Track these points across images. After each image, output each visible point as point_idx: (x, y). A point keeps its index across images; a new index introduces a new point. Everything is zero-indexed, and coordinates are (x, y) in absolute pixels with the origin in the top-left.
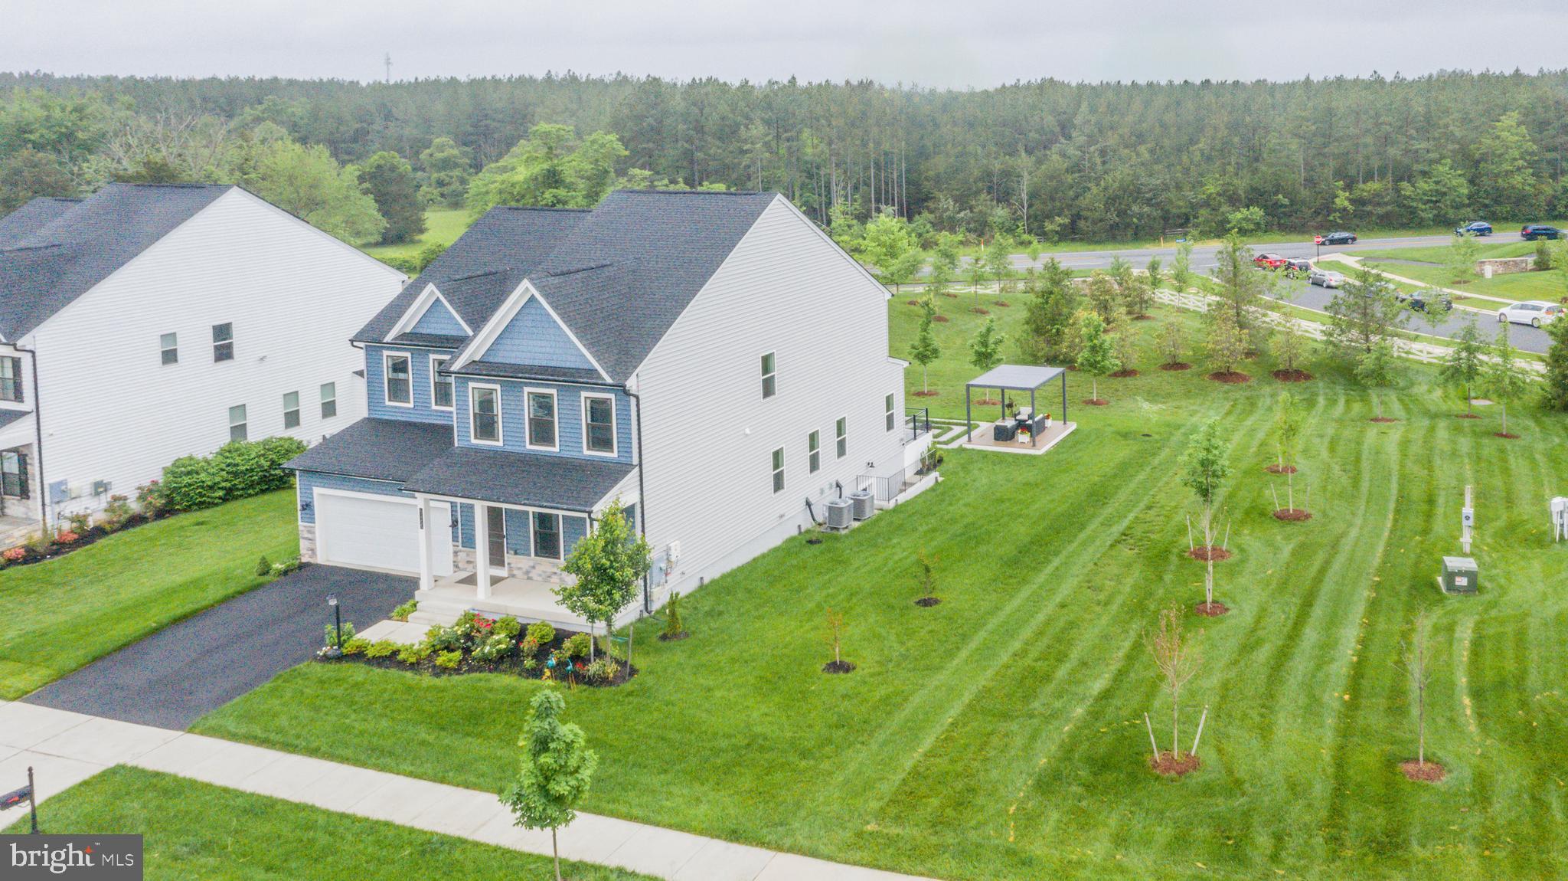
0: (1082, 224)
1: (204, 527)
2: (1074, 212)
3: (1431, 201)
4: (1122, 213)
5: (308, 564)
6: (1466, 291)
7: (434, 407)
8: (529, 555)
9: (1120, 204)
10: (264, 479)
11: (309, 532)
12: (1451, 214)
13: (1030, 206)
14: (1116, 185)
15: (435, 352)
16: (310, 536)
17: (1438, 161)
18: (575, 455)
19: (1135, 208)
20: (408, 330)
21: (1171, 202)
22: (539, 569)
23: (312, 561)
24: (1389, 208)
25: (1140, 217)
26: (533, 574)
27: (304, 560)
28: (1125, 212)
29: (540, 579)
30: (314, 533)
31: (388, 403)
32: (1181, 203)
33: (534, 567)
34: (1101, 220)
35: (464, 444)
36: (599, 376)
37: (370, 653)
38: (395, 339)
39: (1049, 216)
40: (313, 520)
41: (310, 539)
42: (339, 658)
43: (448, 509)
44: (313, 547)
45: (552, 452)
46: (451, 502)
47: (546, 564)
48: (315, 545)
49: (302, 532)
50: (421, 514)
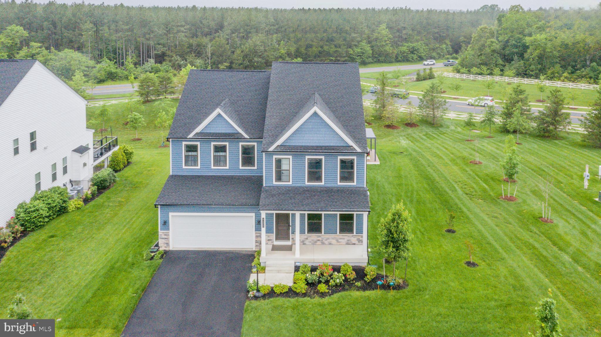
0: (234, 66)
2: (230, 60)
3: (360, 56)
4: (250, 61)
6: (399, 89)
7: (213, 167)
8: (305, 233)
9: (249, 57)
10: (59, 210)
11: (165, 235)
12: (367, 61)
13: (211, 59)
14: (248, 50)
15: (214, 141)
16: (166, 237)
17: (361, 41)
19: (256, 59)
21: (268, 56)
22: (310, 239)
23: (167, 249)
24: (346, 58)
25: (257, 62)
26: (307, 242)
27: (163, 249)
28: (251, 60)
29: (310, 244)
30: (169, 235)
31: (184, 167)
32: (272, 57)
33: (307, 239)
34: (241, 64)
35: (268, 185)
36: (355, 149)
37: (277, 291)
39: (221, 62)
40: (168, 229)
41: (166, 239)
42: (264, 296)
43: (252, 216)
44: (168, 242)
45: (320, 185)
46: (255, 213)
47: (314, 236)
48: (169, 241)
49: (161, 235)
50: (263, 221)
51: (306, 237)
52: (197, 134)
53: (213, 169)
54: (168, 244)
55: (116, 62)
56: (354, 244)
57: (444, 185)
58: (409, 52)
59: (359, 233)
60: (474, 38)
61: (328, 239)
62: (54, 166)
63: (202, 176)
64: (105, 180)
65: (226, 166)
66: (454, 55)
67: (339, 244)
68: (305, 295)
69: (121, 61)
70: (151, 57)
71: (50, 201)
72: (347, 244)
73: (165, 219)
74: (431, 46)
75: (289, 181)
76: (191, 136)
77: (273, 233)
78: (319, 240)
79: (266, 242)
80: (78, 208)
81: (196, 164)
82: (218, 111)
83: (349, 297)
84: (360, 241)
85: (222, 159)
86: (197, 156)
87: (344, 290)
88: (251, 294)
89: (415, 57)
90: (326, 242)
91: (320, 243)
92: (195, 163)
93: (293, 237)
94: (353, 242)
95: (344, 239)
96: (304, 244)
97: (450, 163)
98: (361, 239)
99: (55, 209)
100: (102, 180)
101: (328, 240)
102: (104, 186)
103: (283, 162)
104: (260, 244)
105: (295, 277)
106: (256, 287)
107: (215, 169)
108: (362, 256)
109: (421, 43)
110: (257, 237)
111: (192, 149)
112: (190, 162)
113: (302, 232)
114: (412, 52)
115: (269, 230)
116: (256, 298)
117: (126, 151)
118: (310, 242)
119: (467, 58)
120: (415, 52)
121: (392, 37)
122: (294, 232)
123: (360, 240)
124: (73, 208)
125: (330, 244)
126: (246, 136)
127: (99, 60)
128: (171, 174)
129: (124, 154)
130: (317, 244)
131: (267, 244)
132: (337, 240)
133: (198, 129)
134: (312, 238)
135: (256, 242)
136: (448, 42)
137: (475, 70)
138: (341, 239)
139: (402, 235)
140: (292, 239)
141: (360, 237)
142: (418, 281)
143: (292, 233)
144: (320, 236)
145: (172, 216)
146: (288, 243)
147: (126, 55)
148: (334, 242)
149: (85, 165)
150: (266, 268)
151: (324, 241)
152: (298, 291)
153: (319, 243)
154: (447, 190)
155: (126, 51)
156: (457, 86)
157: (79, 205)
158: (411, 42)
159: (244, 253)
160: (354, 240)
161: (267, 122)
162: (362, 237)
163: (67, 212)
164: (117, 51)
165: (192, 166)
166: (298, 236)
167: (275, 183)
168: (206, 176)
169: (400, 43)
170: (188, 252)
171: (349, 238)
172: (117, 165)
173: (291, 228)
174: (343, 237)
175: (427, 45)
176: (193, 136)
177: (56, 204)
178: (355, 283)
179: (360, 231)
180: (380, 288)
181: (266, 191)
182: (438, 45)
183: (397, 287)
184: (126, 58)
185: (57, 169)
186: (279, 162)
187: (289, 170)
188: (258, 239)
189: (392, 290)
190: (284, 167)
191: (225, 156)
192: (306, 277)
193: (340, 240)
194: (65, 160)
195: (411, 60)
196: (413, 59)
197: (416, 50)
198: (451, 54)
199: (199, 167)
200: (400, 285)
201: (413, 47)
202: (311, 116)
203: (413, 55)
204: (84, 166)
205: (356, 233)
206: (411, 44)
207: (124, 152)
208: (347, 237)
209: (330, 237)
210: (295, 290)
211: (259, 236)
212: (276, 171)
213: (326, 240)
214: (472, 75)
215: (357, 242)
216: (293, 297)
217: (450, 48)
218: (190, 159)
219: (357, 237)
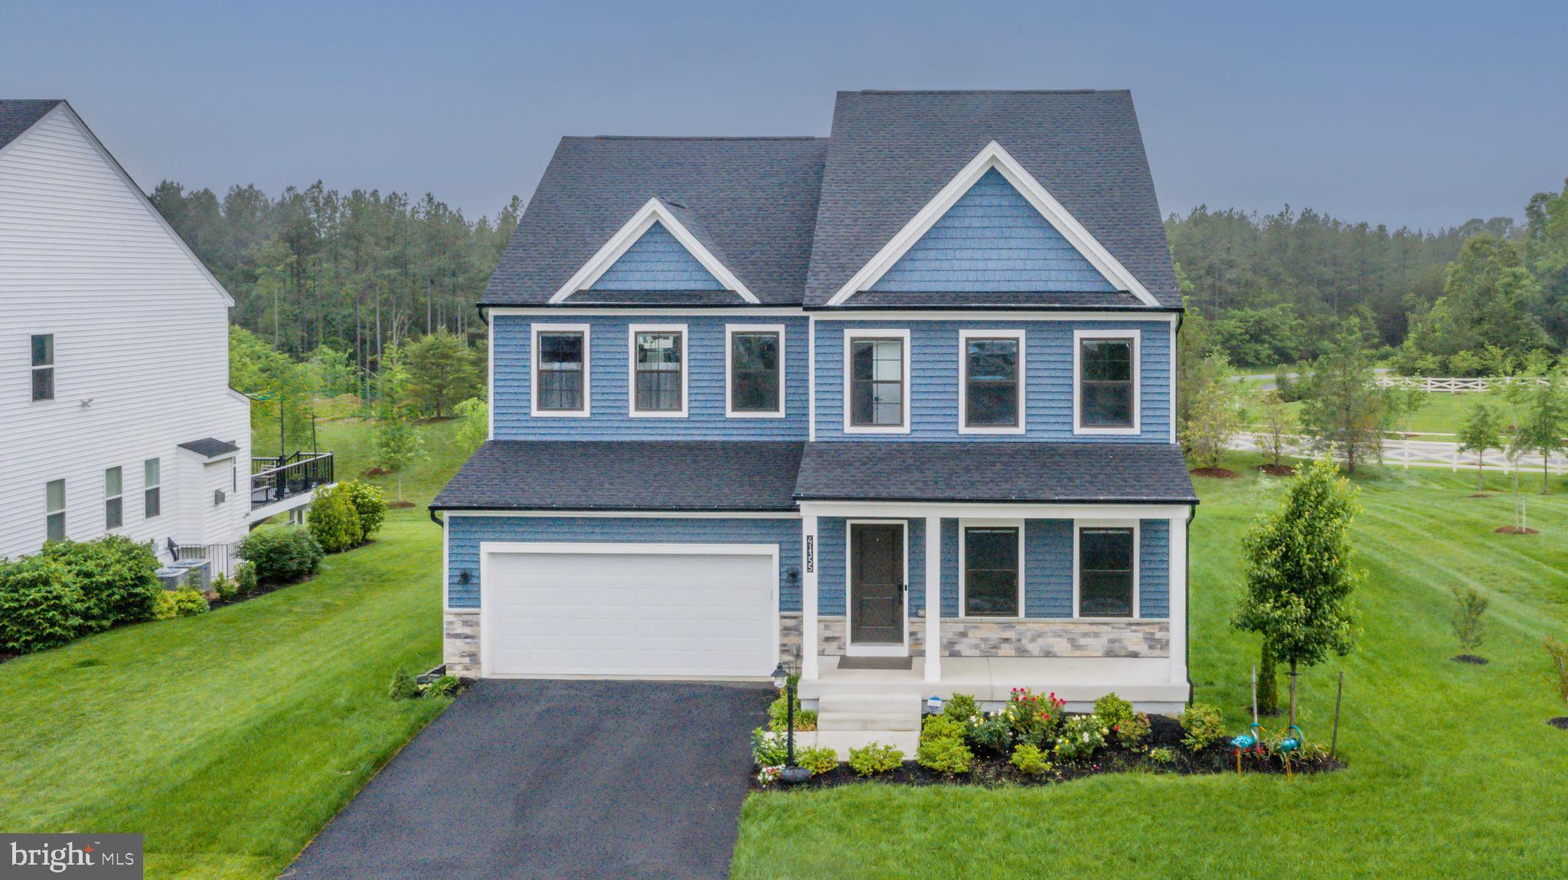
1: (93, 668)
5: (465, 682)
7: (633, 414)
8: (957, 615)
10: (122, 606)
11: (466, 623)
16: (468, 630)
18: (1063, 437)
20: (586, 287)
22: (975, 636)
23: (471, 675)
26: (963, 647)
27: (456, 672)
29: (977, 652)
30: (478, 624)
31: (535, 413)
33: (964, 635)
35: (828, 436)
37: (863, 767)
38: (573, 296)
40: (476, 602)
41: (467, 637)
42: (814, 781)
43: (770, 556)
44: (474, 649)
45: (1010, 436)
46: (780, 543)
47: (989, 627)
48: (478, 645)
49: (451, 623)
50: (810, 546)
51: (960, 628)
52: (579, 293)
53: (632, 420)
54: (474, 657)
55: (352, 356)
56: (1135, 655)
57: (1417, 576)
58: (1247, 337)
59: (1152, 615)
60: (1453, 275)
61: (1040, 635)
62: (114, 474)
63: (595, 444)
64: (282, 550)
65: (680, 409)
66: (1388, 348)
67: (1078, 653)
68: (964, 778)
69: (369, 358)
70: (457, 328)
71: (90, 566)
72: (1110, 654)
73: (463, 566)
74: (1315, 320)
75: (901, 424)
76: (558, 298)
77: (844, 614)
78: (1006, 640)
79: (819, 645)
80: (188, 613)
81: (575, 402)
82: (654, 208)
83: (1132, 787)
84: (1159, 646)
85: (666, 384)
86: (580, 373)
87: (1107, 768)
88: (766, 774)
89: (1265, 351)
90: (1034, 648)
91: (1013, 652)
92: (574, 398)
93: (914, 629)
94: (1131, 648)
95: (1096, 635)
96: (955, 654)
97: (1427, 535)
98: (1158, 635)
99: (107, 593)
100: (274, 550)
101: (1040, 641)
102: (280, 570)
103: (880, 354)
104: (798, 656)
105: (926, 729)
106: (784, 754)
107: (641, 420)
108: (1169, 681)
109: (1283, 310)
110: (786, 631)
111: (562, 349)
112: (555, 396)
113: (948, 609)
114: (1256, 338)
115: (829, 605)
116: (784, 784)
117: (359, 500)
118: (976, 647)
119: (1434, 331)
120: (1266, 337)
121: (1192, 286)
122: (918, 609)
123: (1159, 641)
124: (170, 609)
125: (1048, 654)
126: (749, 297)
127: (301, 355)
128: (491, 437)
129: (354, 508)
130: (1000, 652)
131: (822, 653)
132: (1073, 642)
133: (586, 276)
134: (984, 634)
135: (784, 649)
136: (1365, 308)
137: (1464, 359)
138: (1085, 635)
139: (1330, 559)
140: (912, 634)
141: (1155, 630)
142: (1380, 753)
143: (910, 615)
144: (1009, 626)
145: (492, 554)
146: (900, 651)
147: (384, 340)
148: (1061, 645)
149: (219, 497)
150: (821, 716)
151: (1024, 641)
152: (937, 765)
153: (1006, 649)
154: (1432, 584)
155: (384, 331)
156: (1410, 396)
157: (190, 601)
158: (1253, 306)
159: (742, 686)
160: (1133, 640)
161: (820, 234)
162: (1165, 628)
163: (148, 620)
164: (359, 330)
165: (561, 408)
166: (933, 627)
167: (849, 429)
168: (610, 443)
169: (1217, 310)
170: (541, 687)
171: (1115, 634)
172: (327, 533)
173: (906, 594)
174: (1094, 628)
175: (1301, 316)
176: (565, 300)
177: (110, 578)
178: (1149, 752)
179: (1157, 606)
180: (1243, 770)
181: (820, 454)
182: (1334, 319)
183: (1311, 765)
184: (383, 349)
185: (124, 489)
186: (864, 357)
187: (901, 382)
188: (792, 640)
189: (1290, 774)
190: (884, 368)
191: (677, 374)
192: (970, 728)
193: (1082, 641)
194: (152, 465)
195: (1251, 359)
196: (1258, 359)
197: (1267, 331)
198: (1376, 347)
199: (586, 413)
200: (1315, 760)
201: (1259, 322)
202: (978, 184)
203: (1258, 347)
204: (217, 503)
205: (1142, 616)
206: (1251, 313)
207: (354, 502)
208: (1106, 628)
209: (1046, 628)
210: (929, 764)
211: (792, 630)
212: (855, 386)
213: (1033, 640)
214: (1453, 380)
215: (1143, 648)
216: (922, 784)
217: (1375, 326)
218: (556, 385)
219: (1147, 629)
